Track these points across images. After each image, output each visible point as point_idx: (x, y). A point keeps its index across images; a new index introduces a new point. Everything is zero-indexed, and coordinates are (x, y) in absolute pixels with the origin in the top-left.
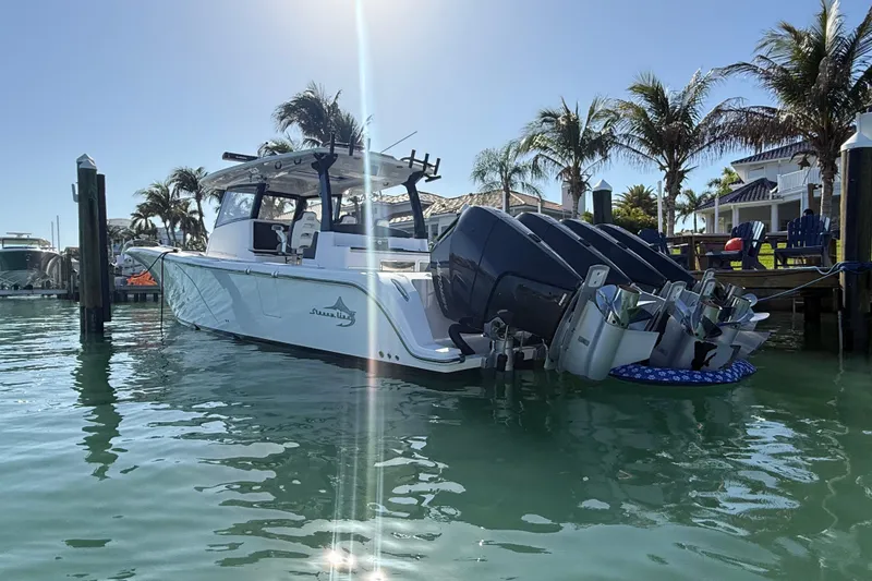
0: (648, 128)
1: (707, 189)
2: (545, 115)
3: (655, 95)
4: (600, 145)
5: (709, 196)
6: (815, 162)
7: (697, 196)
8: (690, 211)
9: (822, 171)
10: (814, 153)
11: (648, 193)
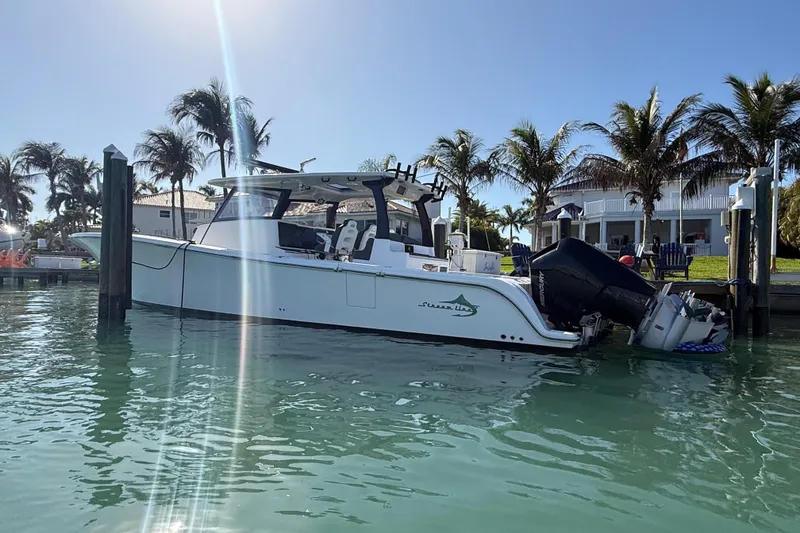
0: (525, 162)
1: (521, 206)
2: (441, 141)
3: (531, 139)
4: (485, 171)
5: (522, 212)
6: (640, 201)
7: (513, 211)
8: (508, 223)
9: (645, 208)
10: (639, 194)
11: (483, 207)
